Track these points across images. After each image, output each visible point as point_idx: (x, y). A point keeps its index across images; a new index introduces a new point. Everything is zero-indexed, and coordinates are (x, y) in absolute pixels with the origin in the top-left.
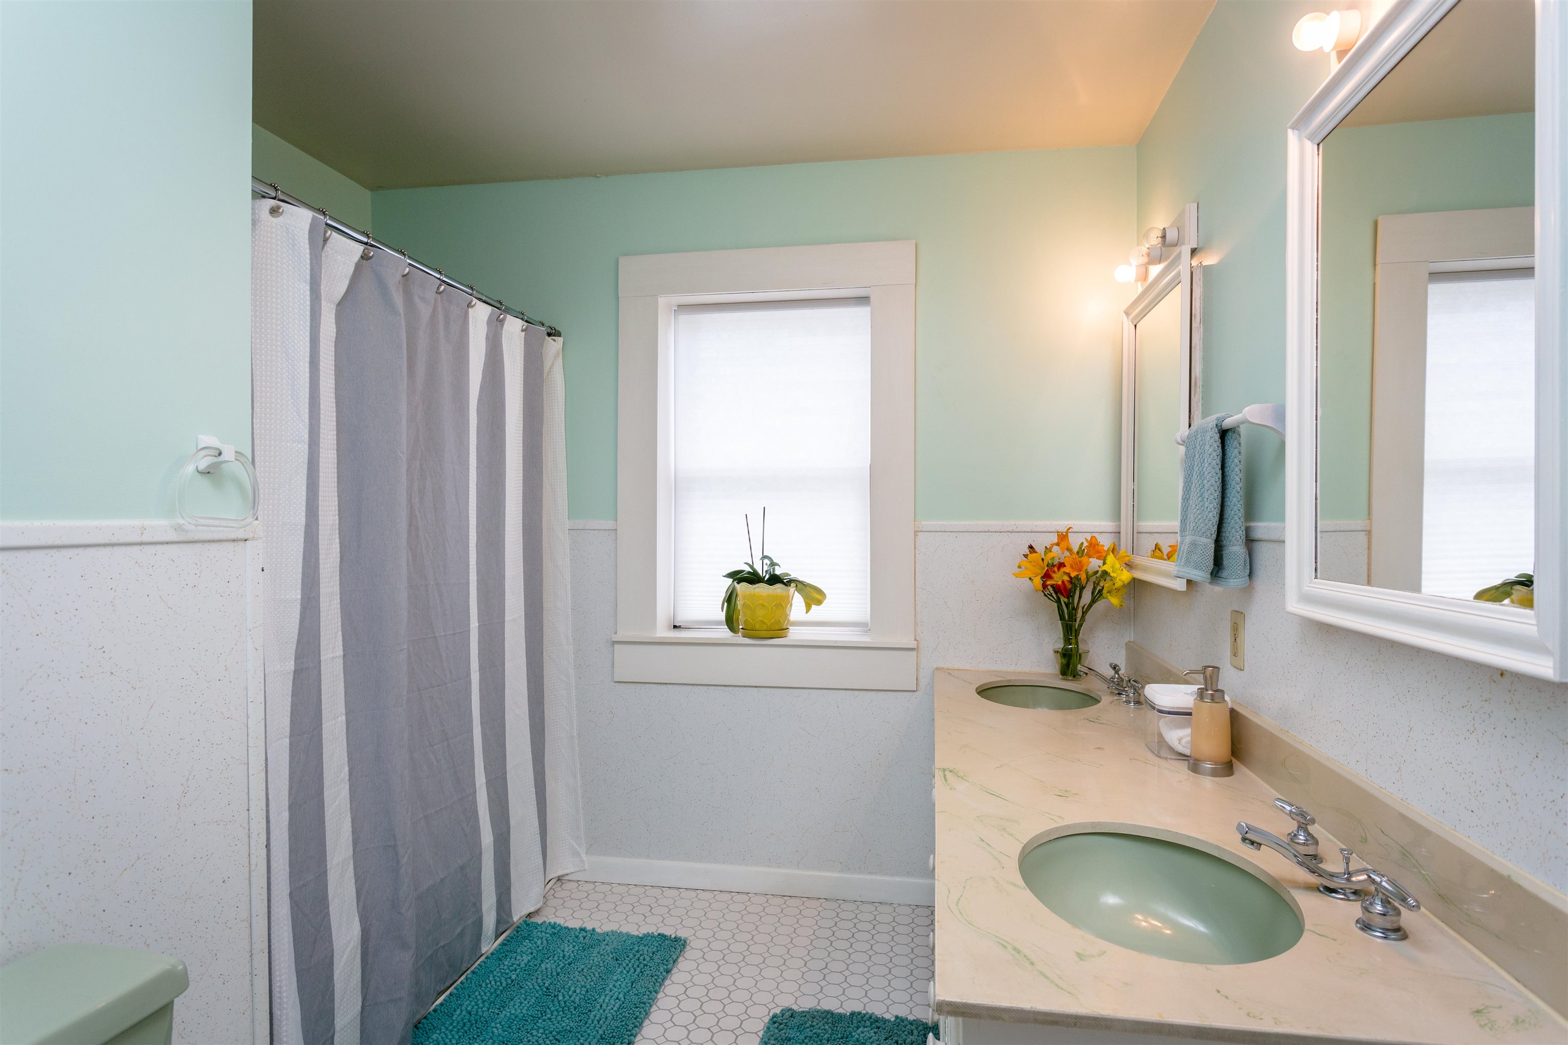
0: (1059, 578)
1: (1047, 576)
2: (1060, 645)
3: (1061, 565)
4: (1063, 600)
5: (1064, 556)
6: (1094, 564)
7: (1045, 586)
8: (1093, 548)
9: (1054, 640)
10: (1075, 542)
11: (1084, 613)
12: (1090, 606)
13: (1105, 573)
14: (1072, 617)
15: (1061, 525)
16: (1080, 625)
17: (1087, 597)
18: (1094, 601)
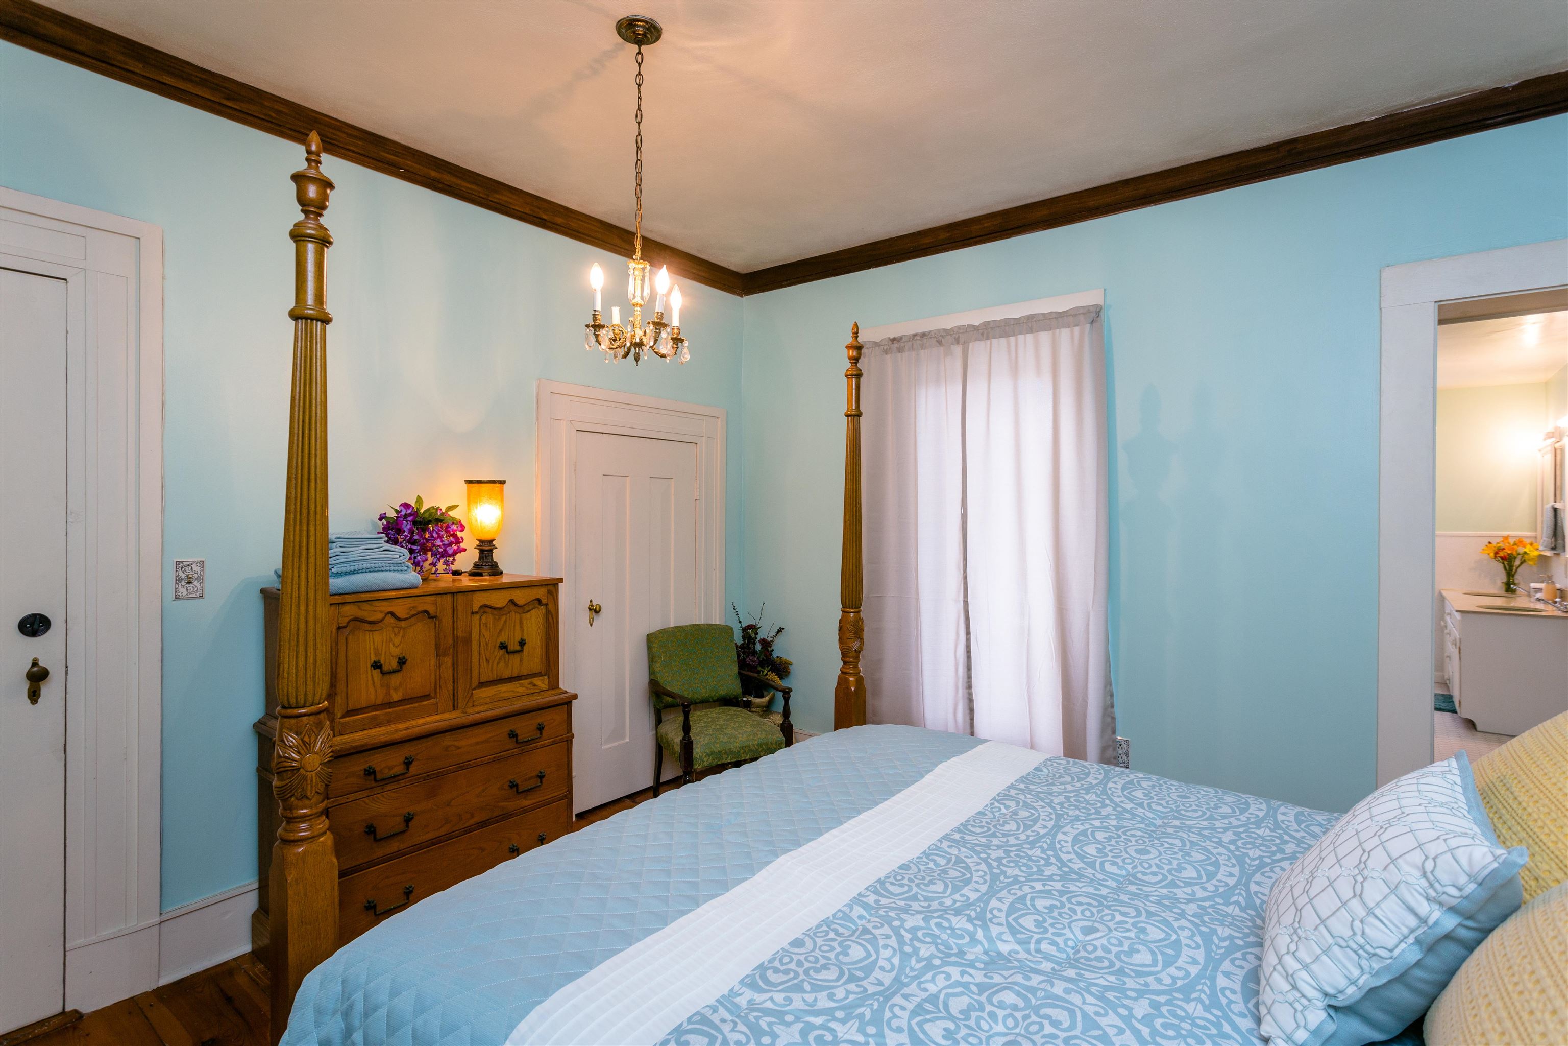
0: (1501, 554)
1: (1496, 553)
2: (1505, 580)
3: (1504, 549)
4: (1506, 563)
5: (1506, 546)
6: (1521, 550)
7: (1495, 557)
8: (1520, 542)
9: (1502, 577)
10: (1512, 541)
11: (1517, 568)
12: (1520, 566)
13: (1525, 553)
14: (1511, 570)
15: (1506, 533)
16: (1515, 573)
17: (1517, 562)
18: (1522, 563)
